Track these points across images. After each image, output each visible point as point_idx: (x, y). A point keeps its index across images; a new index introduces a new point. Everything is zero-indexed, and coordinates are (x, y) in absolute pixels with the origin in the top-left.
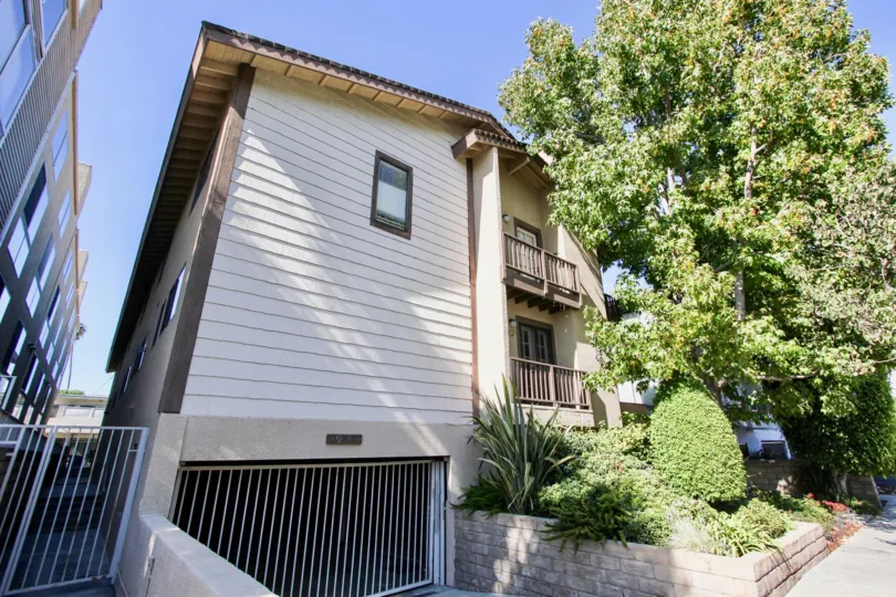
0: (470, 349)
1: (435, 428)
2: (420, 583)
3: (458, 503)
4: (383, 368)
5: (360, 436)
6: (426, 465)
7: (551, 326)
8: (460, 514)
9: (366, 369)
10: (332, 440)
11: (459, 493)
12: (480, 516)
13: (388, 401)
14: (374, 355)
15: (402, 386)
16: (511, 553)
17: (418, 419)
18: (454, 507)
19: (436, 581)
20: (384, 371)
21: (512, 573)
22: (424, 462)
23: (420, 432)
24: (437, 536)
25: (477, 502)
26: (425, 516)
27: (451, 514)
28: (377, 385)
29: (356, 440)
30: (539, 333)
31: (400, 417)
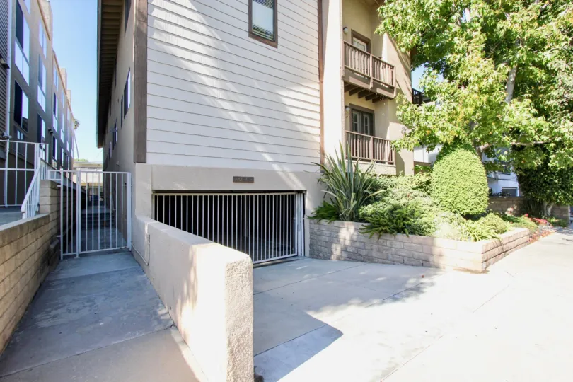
0: (319, 118)
1: (297, 174)
2: (291, 255)
3: (311, 216)
4: (264, 137)
5: (253, 178)
6: (293, 195)
7: (373, 111)
8: (312, 222)
9: (253, 138)
10: (236, 179)
11: (313, 211)
12: (324, 222)
13: (268, 157)
14: (257, 129)
15: (277, 149)
16: (341, 240)
17: (287, 168)
18: (309, 218)
19: (299, 254)
20: (264, 139)
21: (342, 250)
22: (291, 194)
23: (288, 176)
24: (299, 233)
25: (322, 215)
26: (292, 222)
27: (307, 221)
28: (260, 148)
29: (250, 180)
30: (365, 116)
31: (276, 167)
